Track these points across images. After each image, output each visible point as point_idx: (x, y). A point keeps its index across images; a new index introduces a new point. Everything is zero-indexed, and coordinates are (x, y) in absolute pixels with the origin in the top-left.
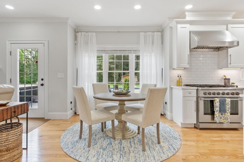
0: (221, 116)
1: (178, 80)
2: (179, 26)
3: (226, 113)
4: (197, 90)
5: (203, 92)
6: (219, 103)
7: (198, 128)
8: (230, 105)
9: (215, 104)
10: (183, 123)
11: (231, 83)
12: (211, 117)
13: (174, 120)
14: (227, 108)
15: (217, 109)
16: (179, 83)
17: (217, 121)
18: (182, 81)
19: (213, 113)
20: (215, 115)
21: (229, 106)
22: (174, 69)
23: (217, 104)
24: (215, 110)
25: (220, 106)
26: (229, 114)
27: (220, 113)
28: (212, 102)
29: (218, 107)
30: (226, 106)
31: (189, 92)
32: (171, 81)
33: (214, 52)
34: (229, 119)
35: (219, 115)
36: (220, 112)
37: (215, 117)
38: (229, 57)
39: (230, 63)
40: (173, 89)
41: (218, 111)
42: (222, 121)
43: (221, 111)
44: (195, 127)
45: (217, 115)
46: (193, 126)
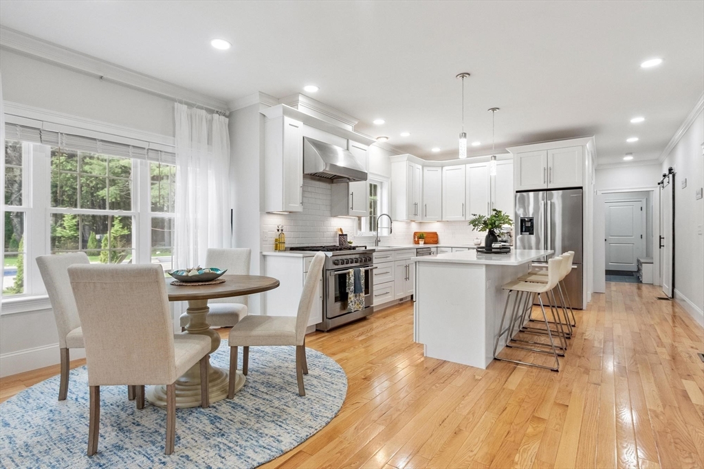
0: (355, 299)
1: (277, 238)
2: (288, 120)
3: (361, 294)
6: (354, 278)
7: (325, 331)
8: (364, 278)
9: (349, 279)
12: (342, 304)
14: (361, 284)
15: (351, 288)
17: (351, 309)
18: (284, 240)
19: (345, 298)
21: (363, 280)
22: (269, 213)
23: (351, 279)
24: (347, 291)
25: (355, 283)
26: (364, 295)
27: (355, 295)
29: (352, 285)
30: (361, 280)
32: (263, 240)
33: (326, 184)
34: (364, 303)
36: (354, 292)
37: (349, 302)
38: (350, 197)
39: (352, 208)
40: (267, 259)
41: (352, 292)
42: (357, 307)
43: (356, 290)
44: (317, 330)
45: (352, 299)
46: (314, 330)
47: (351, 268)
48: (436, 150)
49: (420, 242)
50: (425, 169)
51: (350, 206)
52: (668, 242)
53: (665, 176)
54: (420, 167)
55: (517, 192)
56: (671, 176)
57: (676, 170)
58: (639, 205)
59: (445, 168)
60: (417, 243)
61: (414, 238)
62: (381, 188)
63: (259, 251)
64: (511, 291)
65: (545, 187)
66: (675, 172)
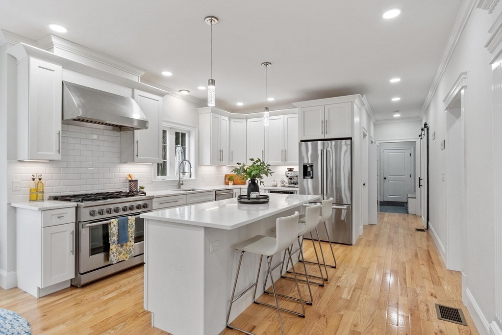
0: (122, 249)
1: (34, 187)
2: (35, 62)
3: (128, 243)
4: (77, 208)
5: (88, 210)
6: (117, 228)
7: (79, 286)
8: (134, 227)
9: (111, 230)
10: (42, 289)
11: (139, 188)
12: (105, 255)
13: (20, 286)
14: (129, 233)
15: (113, 239)
16: (36, 195)
17: (114, 260)
18: (43, 189)
19: (106, 248)
20: (110, 251)
21: (134, 229)
22: (20, 161)
23: (114, 230)
24: (110, 242)
25: (118, 233)
26: (133, 243)
27: (120, 245)
28: (106, 227)
29: (116, 235)
30: (129, 229)
31: (58, 216)
32: (12, 191)
33: (113, 132)
34: (132, 252)
35: (117, 249)
36: (118, 243)
37: (111, 253)
38: (136, 144)
39: (138, 155)
40: (18, 210)
41: (116, 242)
42: (121, 257)
43: (120, 240)
44: (72, 286)
45: (114, 250)
46: (69, 285)
47: (114, 217)
48: (240, 104)
49: (230, 183)
50: (232, 121)
51: (136, 153)
52: (424, 183)
53: (422, 130)
54: (227, 119)
55: (302, 141)
56: (426, 129)
57: (429, 125)
58: (408, 152)
59: (249, 120)
60: (227, 184)
61: (225, 179)
62: (189, 136)
63: (5, 202)
64: (243, 251)
65: (323, 138)
66: (429, 126)
